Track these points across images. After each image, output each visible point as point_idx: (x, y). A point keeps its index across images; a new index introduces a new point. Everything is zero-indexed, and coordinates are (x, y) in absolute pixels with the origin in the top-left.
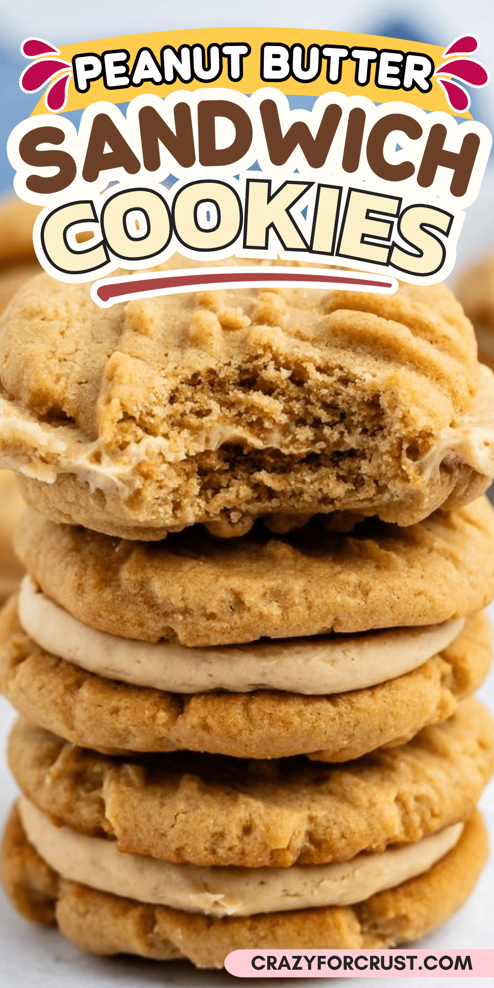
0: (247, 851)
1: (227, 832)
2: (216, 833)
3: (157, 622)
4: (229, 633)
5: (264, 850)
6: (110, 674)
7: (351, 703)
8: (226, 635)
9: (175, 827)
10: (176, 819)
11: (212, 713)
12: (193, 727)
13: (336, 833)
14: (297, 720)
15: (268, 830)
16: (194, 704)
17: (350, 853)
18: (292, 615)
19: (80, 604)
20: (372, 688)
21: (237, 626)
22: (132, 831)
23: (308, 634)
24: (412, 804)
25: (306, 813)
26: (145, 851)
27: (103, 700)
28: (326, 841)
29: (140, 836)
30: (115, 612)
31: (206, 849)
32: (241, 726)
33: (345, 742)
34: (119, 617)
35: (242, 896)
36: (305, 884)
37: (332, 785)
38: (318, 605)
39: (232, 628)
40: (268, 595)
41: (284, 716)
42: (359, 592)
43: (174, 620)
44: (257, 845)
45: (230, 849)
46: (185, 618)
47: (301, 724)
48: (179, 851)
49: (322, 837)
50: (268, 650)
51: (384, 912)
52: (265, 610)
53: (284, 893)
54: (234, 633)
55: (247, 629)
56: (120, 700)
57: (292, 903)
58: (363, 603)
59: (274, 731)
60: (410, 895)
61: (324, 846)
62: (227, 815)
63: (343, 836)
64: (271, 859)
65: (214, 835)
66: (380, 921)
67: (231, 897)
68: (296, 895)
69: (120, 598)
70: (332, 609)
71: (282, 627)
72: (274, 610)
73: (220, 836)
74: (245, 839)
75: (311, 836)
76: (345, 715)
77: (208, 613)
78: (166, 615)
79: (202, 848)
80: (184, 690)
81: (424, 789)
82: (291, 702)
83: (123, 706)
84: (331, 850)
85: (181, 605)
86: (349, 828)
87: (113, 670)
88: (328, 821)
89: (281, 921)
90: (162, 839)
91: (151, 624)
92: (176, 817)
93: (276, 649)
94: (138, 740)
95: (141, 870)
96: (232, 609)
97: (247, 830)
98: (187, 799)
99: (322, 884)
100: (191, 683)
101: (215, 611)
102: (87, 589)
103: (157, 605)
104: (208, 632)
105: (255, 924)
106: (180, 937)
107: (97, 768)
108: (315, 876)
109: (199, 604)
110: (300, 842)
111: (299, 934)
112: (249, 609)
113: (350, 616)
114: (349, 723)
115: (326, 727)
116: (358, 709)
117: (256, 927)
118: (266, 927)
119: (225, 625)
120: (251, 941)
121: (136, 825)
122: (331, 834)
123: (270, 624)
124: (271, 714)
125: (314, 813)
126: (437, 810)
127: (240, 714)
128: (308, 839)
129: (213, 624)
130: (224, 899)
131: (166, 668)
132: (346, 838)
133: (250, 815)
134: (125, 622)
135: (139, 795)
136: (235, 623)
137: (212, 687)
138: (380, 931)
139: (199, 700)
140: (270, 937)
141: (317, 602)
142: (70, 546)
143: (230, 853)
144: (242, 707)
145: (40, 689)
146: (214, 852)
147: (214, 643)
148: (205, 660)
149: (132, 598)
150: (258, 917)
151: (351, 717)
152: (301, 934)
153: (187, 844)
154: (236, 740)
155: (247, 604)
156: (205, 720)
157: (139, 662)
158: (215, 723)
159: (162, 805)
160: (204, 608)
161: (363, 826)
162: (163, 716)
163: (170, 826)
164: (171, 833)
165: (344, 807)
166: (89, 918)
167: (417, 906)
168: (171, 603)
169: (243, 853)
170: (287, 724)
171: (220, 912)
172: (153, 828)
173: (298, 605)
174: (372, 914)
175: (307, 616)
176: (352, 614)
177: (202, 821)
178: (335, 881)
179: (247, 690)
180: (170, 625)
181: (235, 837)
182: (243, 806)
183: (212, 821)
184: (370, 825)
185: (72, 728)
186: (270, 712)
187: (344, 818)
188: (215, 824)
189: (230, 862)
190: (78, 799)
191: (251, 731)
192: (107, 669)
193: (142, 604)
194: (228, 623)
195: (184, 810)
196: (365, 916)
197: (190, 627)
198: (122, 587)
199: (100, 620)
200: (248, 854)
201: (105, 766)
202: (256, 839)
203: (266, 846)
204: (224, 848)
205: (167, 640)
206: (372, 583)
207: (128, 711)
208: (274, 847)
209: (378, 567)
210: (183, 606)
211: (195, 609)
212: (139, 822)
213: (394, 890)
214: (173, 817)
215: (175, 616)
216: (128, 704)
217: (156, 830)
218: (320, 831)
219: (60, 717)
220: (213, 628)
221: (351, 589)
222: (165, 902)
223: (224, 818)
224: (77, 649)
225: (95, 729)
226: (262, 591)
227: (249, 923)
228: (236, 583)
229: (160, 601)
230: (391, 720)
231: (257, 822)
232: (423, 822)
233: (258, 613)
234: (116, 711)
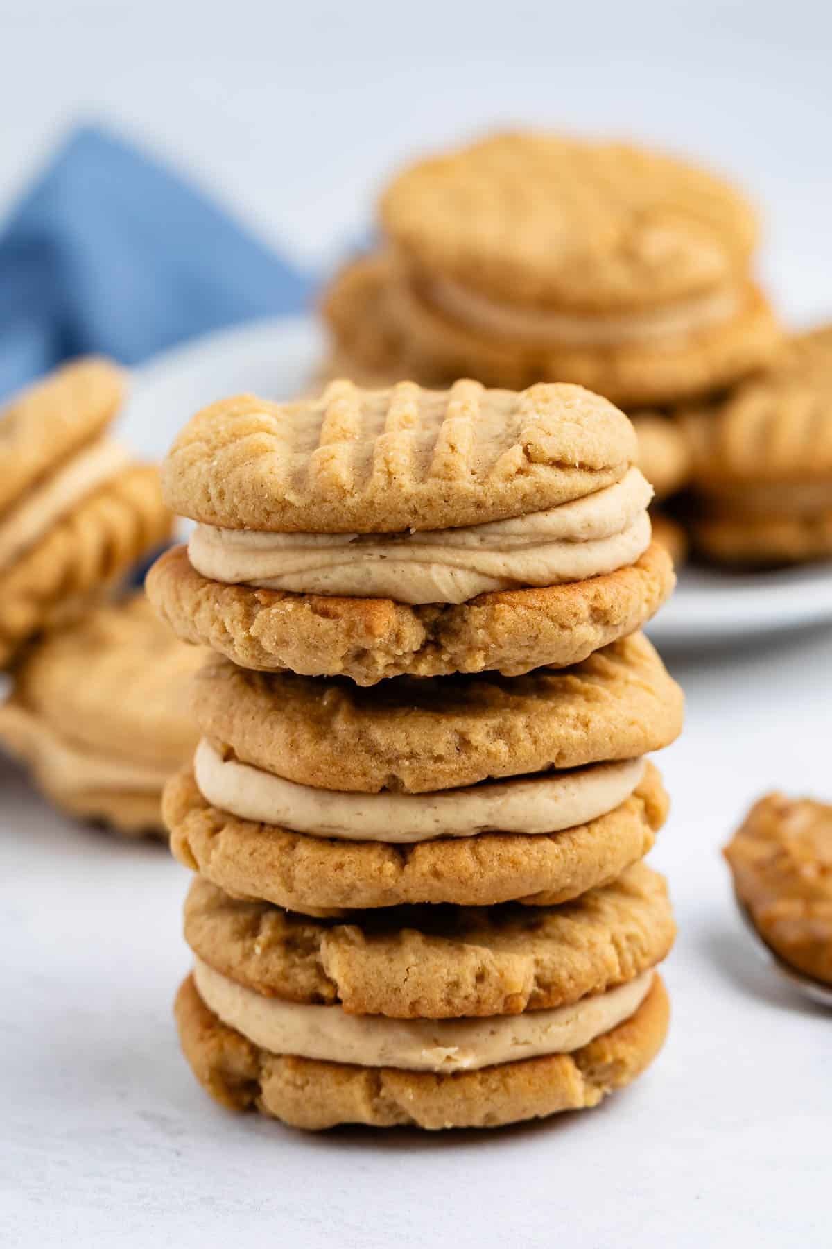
0: (483, 998)
1: (461, 980)
2: (450, 983)
3: (380, 770)
4: (458, 774)
5: (499, 996)
6: (326, 832)
7: (572, 840)
8: (455, 776)
9: (408, 980)
10: (408, 972)
11: (441, 858)
12: (423, 875)
13: (564, 974)
14: (525, 860)
15: (502, 975)
16: (421, 851)
17: (577, 994)
18: (520, 751)
19: (296, 760)
20: (587, 824)
21: (466, 766)
22: (363, 989)
23: (533, 770)
24: (624, 944)
25: (532, 957)
26: (375, 1009)
27: (325, 856)
28: (555, 984)
29: (372, 993)
30: (334, 764)
31: (442, 1000)
32: (472, 870)
33: (569, 881)
34: (340, 769)
35: (474, 1047)
36: (534, 1031)
37: (548, 929)
38: (544, 740)
39: (461, 769)
40: (491, 734)
41: (513, 856)
42: (579, 724)
43: (398, 765)
44: (493, 992)
45: (466, 998)
46: (411, 764)
47: (529, 863)
48: (414, 1005)
49: (551, 980)
50: (492, 790)
51: (601, 1058)
52: (493, 748)
53: (514, 1042)
54: (463, 774)
55: (476, 768)
56: (343, 855)
57: (522, 1051)
58: (584, 734)
59: (504, 872)
60: (622, 1038)
61: (553, 988)
62: (459, 964)
63: (571, 977)
64: (504, 1005)
65: (449, 984)
66: (598, 1067)
67: (463, 1050)
68: (526, 1043)
69: (339, 750)
70: (557, 743)
71: (510, 764)
72: (501, 747)
73: (455, 985)
74: (479, 986)
75: (539, 981)
76: (568, 852)
77: (436, 755)
78: (389, 762)
79: (438, 999)
80: (410, 838)
81: (632, 928)
82: (516, 842)
83: (347, 861)
84: (561, 992)
85: (407, 750)
86: (575, 968)
87: (330, 827)
88: (554, 963)
89: (510, 1072)
90: (395, 994)
91: (375, 773)
92: (407, 970)
93: (500, 789)
94: (363, 894)
95: (367, 1031)
96: (458, 750)
97: (480, 977)
98: (415, 952)
99: (549, 1030)
100: (417, 830)
101: (443, 753)
102: (302, 744)
103: (379, 753)
104: (436, 775)
105: (486, 1076)
106: (411, 1097)
107: (308, 933)
108: (542, 1021)
109: (425, 747)
110: (531, 987)
111: (530, 1083)
112: (476, 748)
113: (574, 750)
114: (572, 859)
115: (552, 865)
116: (579, 846)
117: (487, 1080)
118: (497, 1078)
119: (453, 766)
120: (483, 1094)
121: (366, 983)
122: (559, 976)
123: (498, 762)
124: (500, 855)
125: (540, 957)
126: (646, 949)
127: (469, 857)
128: (536, 983)
129: (441, 767)
130: (456, 1053)
131: (390, 817)
132: (574, 980)
133: (482, 961)
134: (347, 773)
135: (363, 952)
136: (464, 763)
137: (438, 833)
138: (597, 1077)
139: (426, 848)
140: (502, 1089)
141: (542, 736)
142: (269, 706)
143: (466, 1002)
144: (469, 851)
145: (251, 854)
146: (449, 1003)
147: (441, 786)
148: (430, 806)
149: (351, 747)
150: (487, 1069)
151: (573, 854)
152: (532, 1082)
153: (422, 996)
154: (466, 885)
155: (474, 743)
156: (434, 867)
157: (360, 814)
158: (447, 869)
159: (391, 960)
160: (431, 751)
161: (588, 966)
162: (390, 867)
163: (403, 980)
164: (405, 987)
165: (565, 948)
166: (308, 1089)
167: (631, 1049)
168: (396, 749)
169: (479, 1001)
170: (515, 864)
171: (451, 1067)
172: (385, 984)
173: (523, 741)
174: (589, 1061)
175: (534, 751)
176: (576, 747)
177: (436, 972)
178: (560, 1025)
179: (473, 833)
180: (394, 772)
181: (470, 986)
182: (473, 954)
183: (445, 971)
184: (593, 965)
185: (291, 889)
186: (499, 853)
187: (569, 959)
188: (448, 974)
189: (465, 1013)
190: (293, 965)
191: (481, 873)
192: (322, 826)
193: (363, 753)
194: (456, 764)
195: (415, 963)
196: (583, 1062)
197: (418, 771)
198: (340, 739)
199: (320, 774)
200: (484, 1002)
201: (316, 930)
202: (491, 985)
203: (501, 992)
204: (460, 997)
205: (391, 789)
206: (590, 714)
207: (353, 866)
208: (509, 992)
209: (588, 700)
210: (408, 750)
211: (421, 752)
212: (370, 979)
213: (608, 1034)
214: (406, 971)
215: (400, 762)
216: (352, 859)
217: (388, 986)
218: (548, 974)
219: (278, 879)
220: (441, 770)
221: (571, 722)
222: (391, 1063)
223: (457, 966)
224: (288, 809)
225: (319, 888)
226: (486, 729)
227: (479, 1076)
228: (459, 723)
229: (383, 749)
230: (609, 855)
231: (490, 967)
232: (635, 961)
233: (486, 752)
234: (340, 866)
